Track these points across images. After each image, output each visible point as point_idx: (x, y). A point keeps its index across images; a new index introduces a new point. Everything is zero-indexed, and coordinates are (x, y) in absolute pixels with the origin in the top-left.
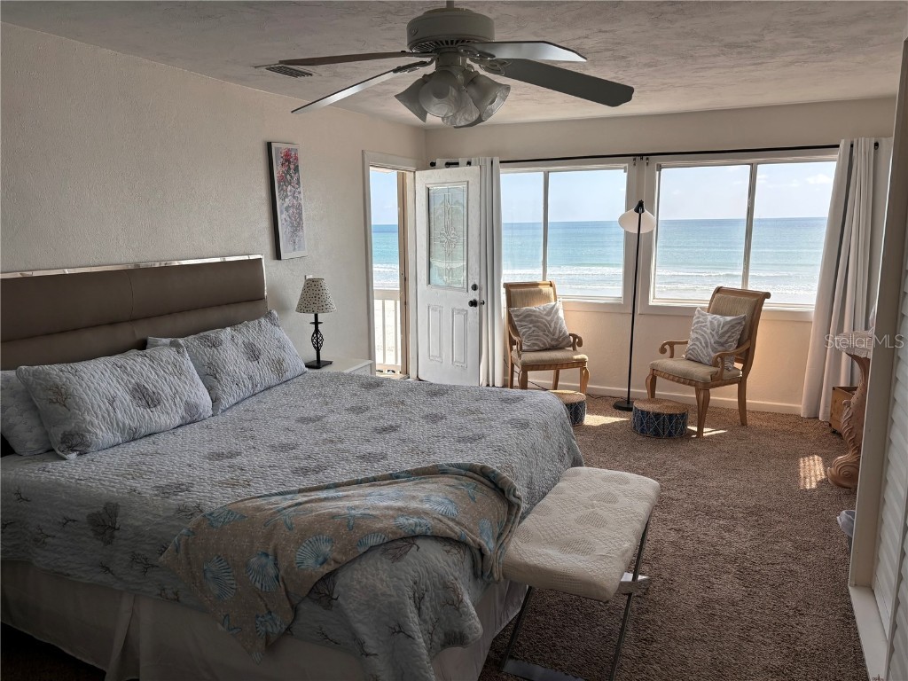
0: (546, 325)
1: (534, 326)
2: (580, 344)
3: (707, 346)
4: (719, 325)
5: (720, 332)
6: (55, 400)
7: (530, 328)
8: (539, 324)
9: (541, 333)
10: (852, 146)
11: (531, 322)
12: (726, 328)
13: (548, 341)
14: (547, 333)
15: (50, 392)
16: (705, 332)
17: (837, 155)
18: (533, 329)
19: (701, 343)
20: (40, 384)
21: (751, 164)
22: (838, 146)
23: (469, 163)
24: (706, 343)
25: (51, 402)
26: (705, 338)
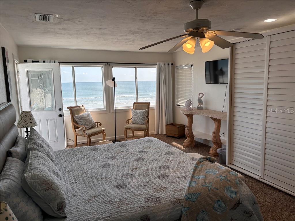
0: (89, 120)
1: (85, 121)
2: (100, 125)
3: (140, 119)
4: (142, 113)
5: (143, 114)
6: (48, 189)
7: (84, 122)
8: (87, 120)
9: (88, 123)
10: (160, 64)
11: (84, 120)
12: (144, 113)
13: (91, 125)
14: (90, 123)
15: (44, 185)
16: (138, 115)
17: (157, 66)
18: (85, 122)
19: (138, 118)
20: (37, 182)
21: (135, 68)
22: (157, 64)
23: (44, 62)
24: (140, 118)
25: (46, 190)
26: (139, 117)
